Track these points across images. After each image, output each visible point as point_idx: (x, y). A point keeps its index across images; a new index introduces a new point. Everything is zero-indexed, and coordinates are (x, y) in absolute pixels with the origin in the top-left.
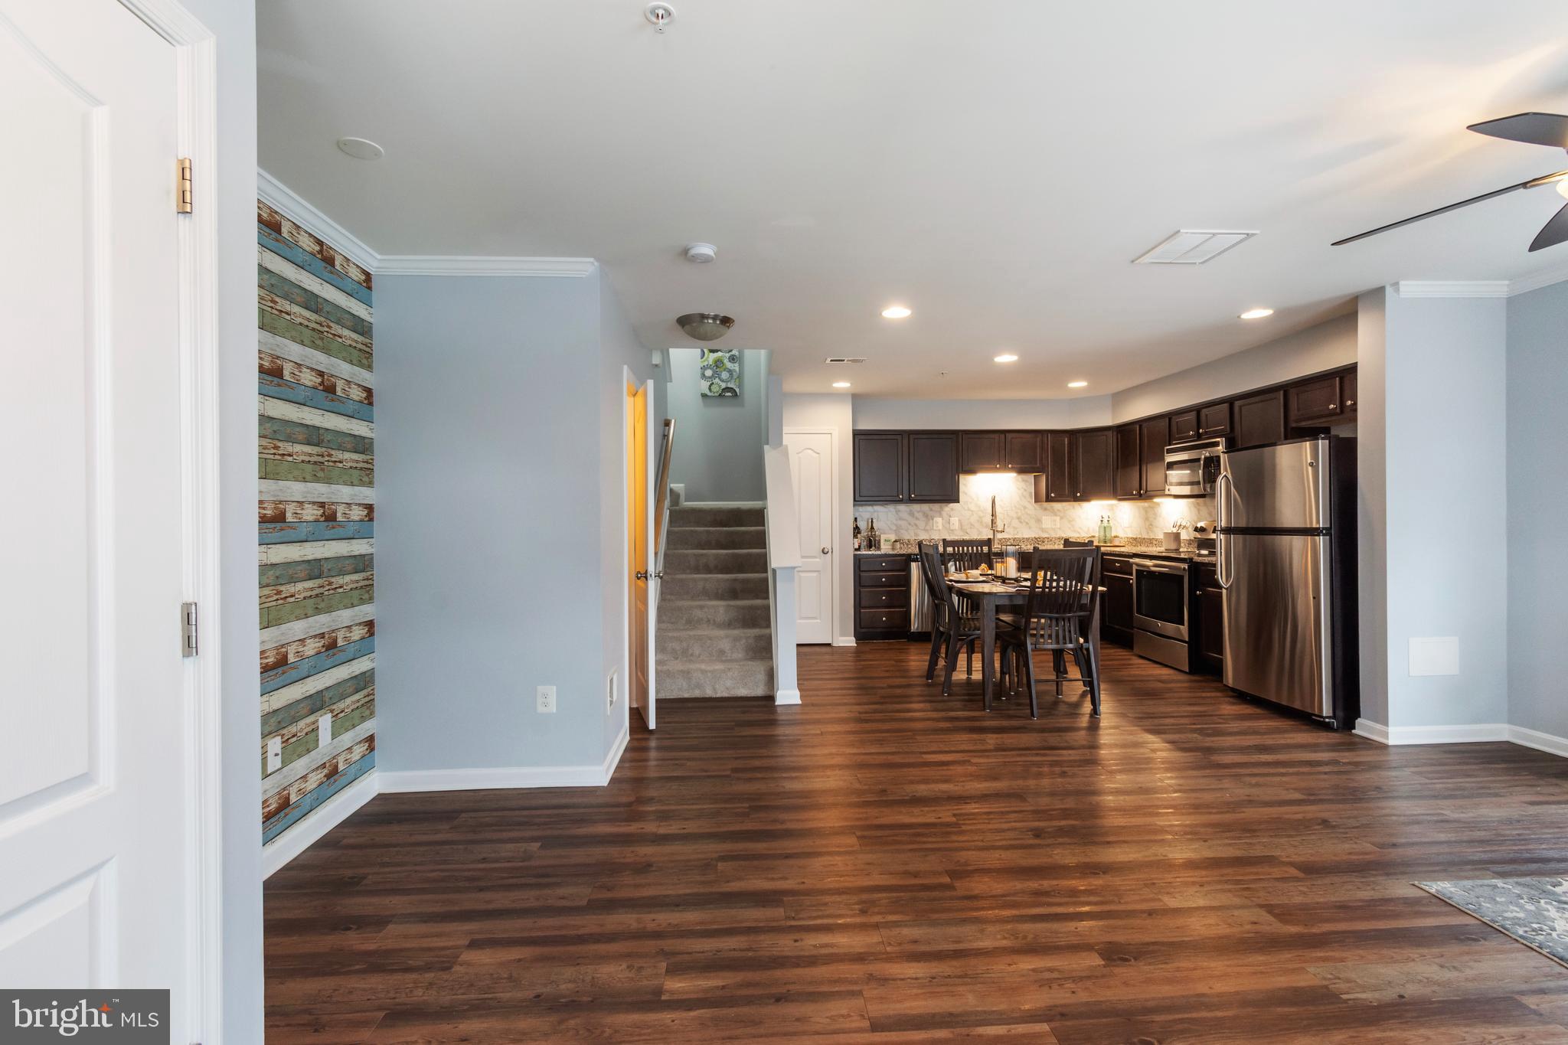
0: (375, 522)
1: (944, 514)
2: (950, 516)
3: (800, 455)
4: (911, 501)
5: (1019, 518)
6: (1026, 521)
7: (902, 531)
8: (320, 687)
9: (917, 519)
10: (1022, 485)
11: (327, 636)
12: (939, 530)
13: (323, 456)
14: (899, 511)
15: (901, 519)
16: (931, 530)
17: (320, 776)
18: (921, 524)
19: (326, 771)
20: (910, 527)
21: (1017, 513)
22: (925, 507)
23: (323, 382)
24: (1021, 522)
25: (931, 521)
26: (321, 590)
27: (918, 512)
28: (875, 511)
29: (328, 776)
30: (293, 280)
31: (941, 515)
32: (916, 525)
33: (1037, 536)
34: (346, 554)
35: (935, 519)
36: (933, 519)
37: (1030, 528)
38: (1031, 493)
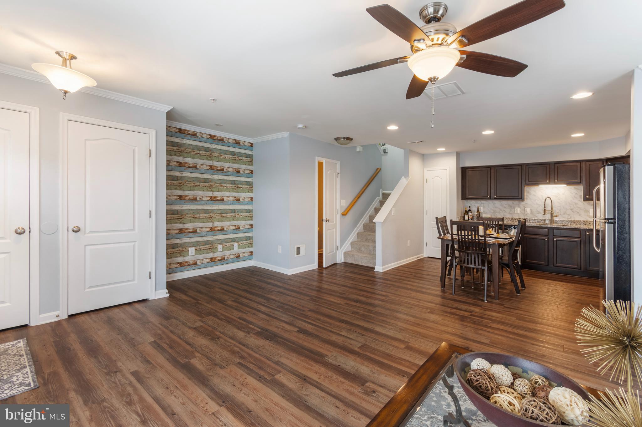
0: (253, 202)
1: (521, 206)
2: (525, 207)
3: (433, 179)
4: (495, 199)
5: (571, 210)
6: (577, 211)
7: (496, 213)
8: (234, 237)
9: (505, 208)
10: (575, 191)
11: (236, 226)
12: (518, 214)
13: (236, 186)
14: (495, 204)
15: (496, 207)
16: (513, 213)
17: (235, 256)
18: (508, 210)
19: (236, 256)
20: (501, 211)
21: (570, 206)
22: (510, 202)
23: (236, 170)
24: (573, 212)
25: (513, 209)
26: (235, 216)
27: (506, 204)
28: (482, 203)
29: (237, 257)
30: (227, 150)
31: (519, 207)
32: (504, 211)
33: (585, 220)
34: (243, 208)
35: (516, 208)
36: (514, 208)
37: (580, 215)
38: (581, 196)
